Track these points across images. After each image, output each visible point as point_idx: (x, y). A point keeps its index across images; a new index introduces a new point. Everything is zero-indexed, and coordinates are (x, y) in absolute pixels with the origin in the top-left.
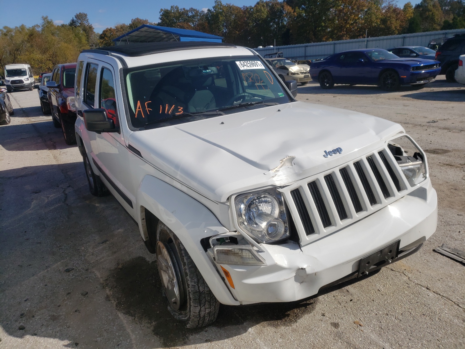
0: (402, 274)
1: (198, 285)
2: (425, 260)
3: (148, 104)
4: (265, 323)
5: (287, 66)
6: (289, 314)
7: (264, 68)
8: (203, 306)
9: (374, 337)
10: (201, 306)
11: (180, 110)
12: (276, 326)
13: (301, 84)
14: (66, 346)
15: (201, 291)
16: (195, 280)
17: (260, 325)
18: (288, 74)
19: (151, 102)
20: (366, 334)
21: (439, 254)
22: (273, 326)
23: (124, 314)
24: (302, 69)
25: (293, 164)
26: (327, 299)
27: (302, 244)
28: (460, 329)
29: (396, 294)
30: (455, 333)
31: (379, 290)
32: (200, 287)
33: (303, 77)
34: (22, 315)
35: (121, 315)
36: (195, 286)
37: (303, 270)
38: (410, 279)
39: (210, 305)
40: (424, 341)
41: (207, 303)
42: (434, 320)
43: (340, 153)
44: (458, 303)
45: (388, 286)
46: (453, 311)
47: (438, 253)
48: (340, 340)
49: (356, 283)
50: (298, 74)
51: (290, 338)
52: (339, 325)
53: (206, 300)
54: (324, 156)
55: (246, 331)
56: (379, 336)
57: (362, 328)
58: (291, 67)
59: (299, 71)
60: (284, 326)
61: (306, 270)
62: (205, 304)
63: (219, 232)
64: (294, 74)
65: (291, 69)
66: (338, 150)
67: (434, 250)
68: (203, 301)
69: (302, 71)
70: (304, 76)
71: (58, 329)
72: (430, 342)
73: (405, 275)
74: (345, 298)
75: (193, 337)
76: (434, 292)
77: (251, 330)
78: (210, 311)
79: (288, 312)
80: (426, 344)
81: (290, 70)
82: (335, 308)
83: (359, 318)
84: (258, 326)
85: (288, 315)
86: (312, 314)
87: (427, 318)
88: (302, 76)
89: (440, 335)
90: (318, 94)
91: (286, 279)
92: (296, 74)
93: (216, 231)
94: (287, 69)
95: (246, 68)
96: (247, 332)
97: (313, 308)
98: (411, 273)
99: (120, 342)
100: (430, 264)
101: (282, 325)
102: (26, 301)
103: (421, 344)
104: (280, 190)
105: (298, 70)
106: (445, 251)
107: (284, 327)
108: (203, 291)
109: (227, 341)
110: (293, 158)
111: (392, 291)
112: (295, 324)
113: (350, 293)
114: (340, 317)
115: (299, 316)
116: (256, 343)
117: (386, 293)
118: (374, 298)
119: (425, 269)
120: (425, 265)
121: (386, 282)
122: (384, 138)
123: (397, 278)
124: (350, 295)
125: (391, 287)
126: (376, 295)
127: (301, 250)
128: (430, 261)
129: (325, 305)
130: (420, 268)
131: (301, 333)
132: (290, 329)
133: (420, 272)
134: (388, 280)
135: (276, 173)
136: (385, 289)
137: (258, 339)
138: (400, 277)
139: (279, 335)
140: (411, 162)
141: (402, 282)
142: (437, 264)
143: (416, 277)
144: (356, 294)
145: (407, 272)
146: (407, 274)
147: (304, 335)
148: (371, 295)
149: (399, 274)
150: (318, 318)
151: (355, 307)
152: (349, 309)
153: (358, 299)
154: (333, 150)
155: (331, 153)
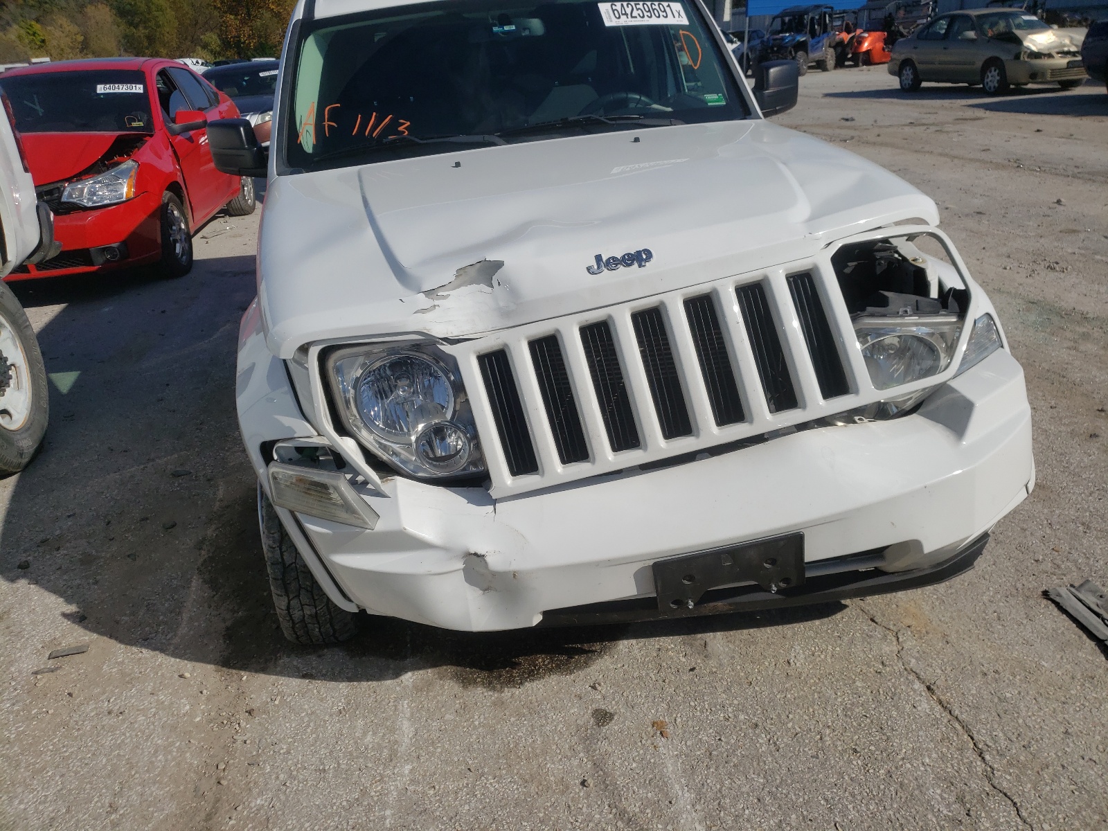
0: (891, 637)
1: (281, 549)
2: (995, 612)
3: (332, 111)
4: (450, 669)
5: (1018, 32)
6: (520, 664)
7: (684, 21)
8: (296, 596)
9: (674, 769)
10: (288, 597)
11: (401, 129)
12: (466, 682)
13: (1059, 86)
14: (65, 615)
15: (287, 564)
16: (276, 535)
17: (436, 670)
18: (1017, 57)
19: (339, 105)
20: (659, 757)
21: (1052, 607)
22: (463, 682)
23: (205, 581)
24: (1067, 41)
25: (495, 283)
26: (636, 652)
27: (494, 493)
28: (930, 816)
29: (826, 682)
30: (902, 821)
32: (285, 553)
33: (1066, 66)
34: (44, 542)
35: (196, 583)
36: (274, 548)
37: (479, 559)
38: (903, 653)
39: (314, 600)
40: (794, 816)
41: (303, 592)
42: (871, 771)
43: (640, 266)
44: (985, 748)
45: (822, 657)
46: (952, 765)
47: (1054, 601)
48: (582, 755)
49: (745, 631)
50: (1050, 56)
51: (476, 717)
52: (613, 718)
53: (300, 585)
54: (588, 269)
55: (397, 675)
56: (684, 771)
57: (661, 742)
58: (1030, 36)
59: (1055, 48)
60: (485, 687)
61: (488, 559)
62: (299, 594)
63: (295, 433)
64: (1038, 55)
65: (1032, 41)
66: (639, 258)
67: (1046, 594)
68: (293, 586)
69: (1066, 49)
70: (1068, 63)
71: (78, 581)
72: (809, 822)
73: (898, 638)
74: (684, 660)
75: (287, 660)
76: (940, 702)
77: (409, 678)
78: (316, 613)
79: (521, 660)
80: (794, 824)
81: (1026, 43)
82: (640, 677)
83: (674, 716)
84: (429, 673)
85: (514, 665)
86: (570, 678)
87: (855, 763)
88: (1062, 62)
89: (853, 814)
90: (1084, 118)
91: (433, 572)
92: (1045, 55)
93: (290, 429)
94: (1018, 42)
95: (624, 21)
96: (397, 680)
97: (587, 664)
98: (921, 638)
99: (154, 635)
100: (1000, 627)
101: (483, 684)
102: (69, 516)
103: (777, 821)
104: (447, 348)
105: (1054, 44)
106: (1080, 601)
107: (484, 690)
108: (292, 564)
109: (343, 686)
110: (499, 265)
111: (822, 672)
112: (513, 690)
113: (707, 650)
114: (633, 701)
115: (537, 674)
116: (396, 709)
117: (800, 674)
118: (759, 678)
119: (970, 637)
120: (983, 625)
121: (827, 646)
122: (822, 234)
123: (866, 643)
124: (702, 657)
125: (829, 660)
126: (770, 673)
127: (495, 509)
128: (1005, 620)
129: (619, 665)
130: (960, 630)
131: (507, 713)
132: (493, 698)
133: (948, 642)
134: (839, 642)
135: (436, 302)
136: (807, 664)
137: (406, 702)
138: (878, 642)
139: (457, 705)
140: (914, 314)
141: (870, 656)
142: (1021, 632)
143: (924, 653)
144: (721, 657)
145: (909, 633)
146: (905, 638)
147: (512, 719)
148: (756, 670)
149: (882, 634)
150: (577, 689)
151: (688, 688)
152: (670, 687)
153: (714, 670)
154: (624, 256)
155: (613, 263)
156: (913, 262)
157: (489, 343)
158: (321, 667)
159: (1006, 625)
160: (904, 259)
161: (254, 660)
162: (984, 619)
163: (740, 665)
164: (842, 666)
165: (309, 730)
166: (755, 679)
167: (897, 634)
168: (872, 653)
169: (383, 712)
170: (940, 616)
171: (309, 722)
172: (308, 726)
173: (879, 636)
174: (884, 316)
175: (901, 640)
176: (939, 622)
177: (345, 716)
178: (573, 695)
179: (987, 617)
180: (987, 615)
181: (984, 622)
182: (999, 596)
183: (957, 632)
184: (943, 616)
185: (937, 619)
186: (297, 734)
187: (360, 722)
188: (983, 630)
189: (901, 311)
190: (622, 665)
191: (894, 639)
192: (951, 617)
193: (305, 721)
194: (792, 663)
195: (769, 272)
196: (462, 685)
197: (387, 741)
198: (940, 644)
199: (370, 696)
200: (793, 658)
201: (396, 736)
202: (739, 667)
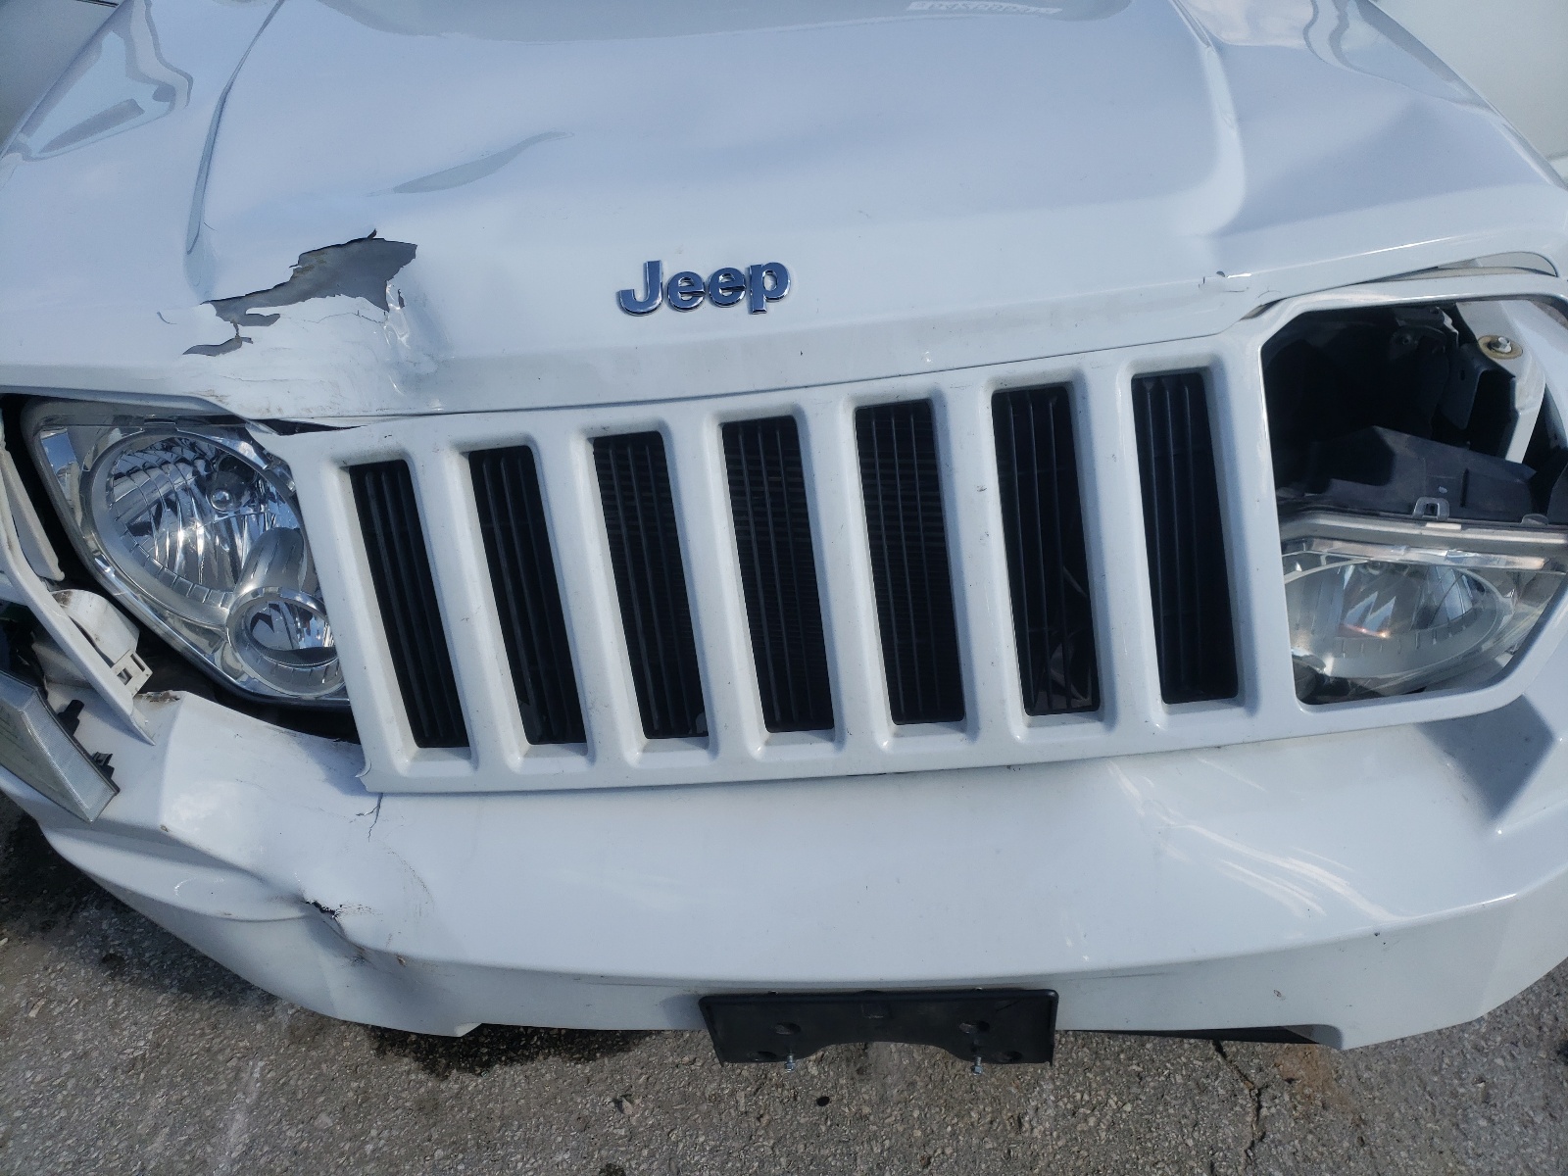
0: (1245, 1101)
2: (1481, 1080)
25: (391, 298)
27: (368, 781)
31: (1020, 1125)
37: (326, 913)
38: (1261, 1148)
43: (756, 309)
45: (1092, 1121)
54: (623, 297)
61: (342, 920)
66: (755, 285)
73: (1260, 1107)
91: (235, 916)
98: (1307, 1117)
100: (1483, 1123)
109: (163, 1000)
110: (404, 253)
111: (1080, 1162)
112: (466, 1078)
113: (866, 1055)
114: (683, 1157)
115: (525, 1047)
116: (237, 1078)
117: (1035, 1157)
118: (948, 1151)
119: (1414, 1138)
120: (1448, 1110)
121: (1109, 1097)
122: (1251, 280)
123: (1189, 1104)
124: (853, 1069)
125: (1103, 1135)
126: (975, 1141)
127: (379, 806)
128: (1499, 1105)
129: (686, 1059)
130: (1397, 1114)
131: (435, 1136)
132: (423, 1090)
133: (1362, 1142)
134: (1135, 1090)
135: (245, 331)
136: (1055, 1134)
137: (261, 1064)
138: (1215, 1107)
139: (351, 1094)
140: (1453, 516)
141: (1190, 1142)
142: (1525, 1146)
143: (1306, 1159)
144: (889, 1080)
145: (1287, 1098)
146: (1273, 1110)
147: (439, 1153)
148: (949, 1129)
149: (1229, 1087)
150: (584, 1104)
151: (801, 1147)
152: (767, 1137)
153: (866, 1110)
154: (716, 275)
155: (687, 291)
156: (1485, 350)
157: (371, 443)
158: (146, 944)
159: (1496, 1119)
160: (1467, 335)
161: (38, 901)
162: (1454, 1095)
163: (920, 1107)
164: (1125, 1157)
165: (60, 1097)
166: (939, 1151)
167: (1259, 1095)
168: (1196, 1134)
169: (209, 1082)
170: (1362, 1066)
171: (69, 1076)
172: (62, 1086)
173: (1221, 1092)
174: (1370, 512)
175: (1264, 1112)
176: (1355, 1081)
177: (139, 1074)
178: (575, 1116)
179: (1462, 1090)
180: (1462, 1085)
181: (1454, 1102)
182: (1499, 1039)
183: (1390, 1116)
184: (1368, 1068)
185: (1353, 1073)
186: (35, 1102)
187: (158, 1100)
188: (1446, 1123)
189: (1421, 502)
190: (692, 1057)
191: (1250, 1107)
192: (1383, 1074)
193: (64, 1071)
194: (1026, 1126)
195: (1088, 366)
196: (376, 1045)
197: (187, 1157)
198: (1346, 1144)
199: (203, 1035)
200: (1031, 1112)
201: (209, 1149)
202: (916, 1114)
